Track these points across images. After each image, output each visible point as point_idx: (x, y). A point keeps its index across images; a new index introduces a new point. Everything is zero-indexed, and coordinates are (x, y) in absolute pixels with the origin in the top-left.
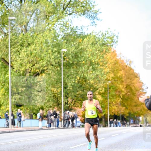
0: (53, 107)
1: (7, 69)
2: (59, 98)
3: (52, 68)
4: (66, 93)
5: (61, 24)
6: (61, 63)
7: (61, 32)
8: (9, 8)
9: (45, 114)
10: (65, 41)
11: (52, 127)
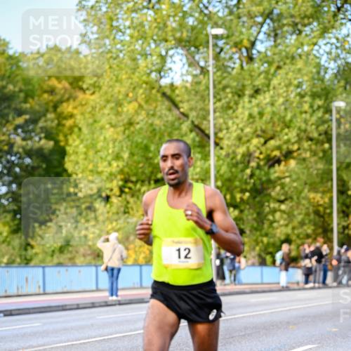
0: (313, 236)
1: (207, 149)
2: (326, 216)
3: (310, 146)
4: (344, 204)
5: (332, 44)
6: (331, 135)
7: (332, 62)
8: (211, 8)
9: (294, 254)
10: (342, 83)
11: (311, 285)
